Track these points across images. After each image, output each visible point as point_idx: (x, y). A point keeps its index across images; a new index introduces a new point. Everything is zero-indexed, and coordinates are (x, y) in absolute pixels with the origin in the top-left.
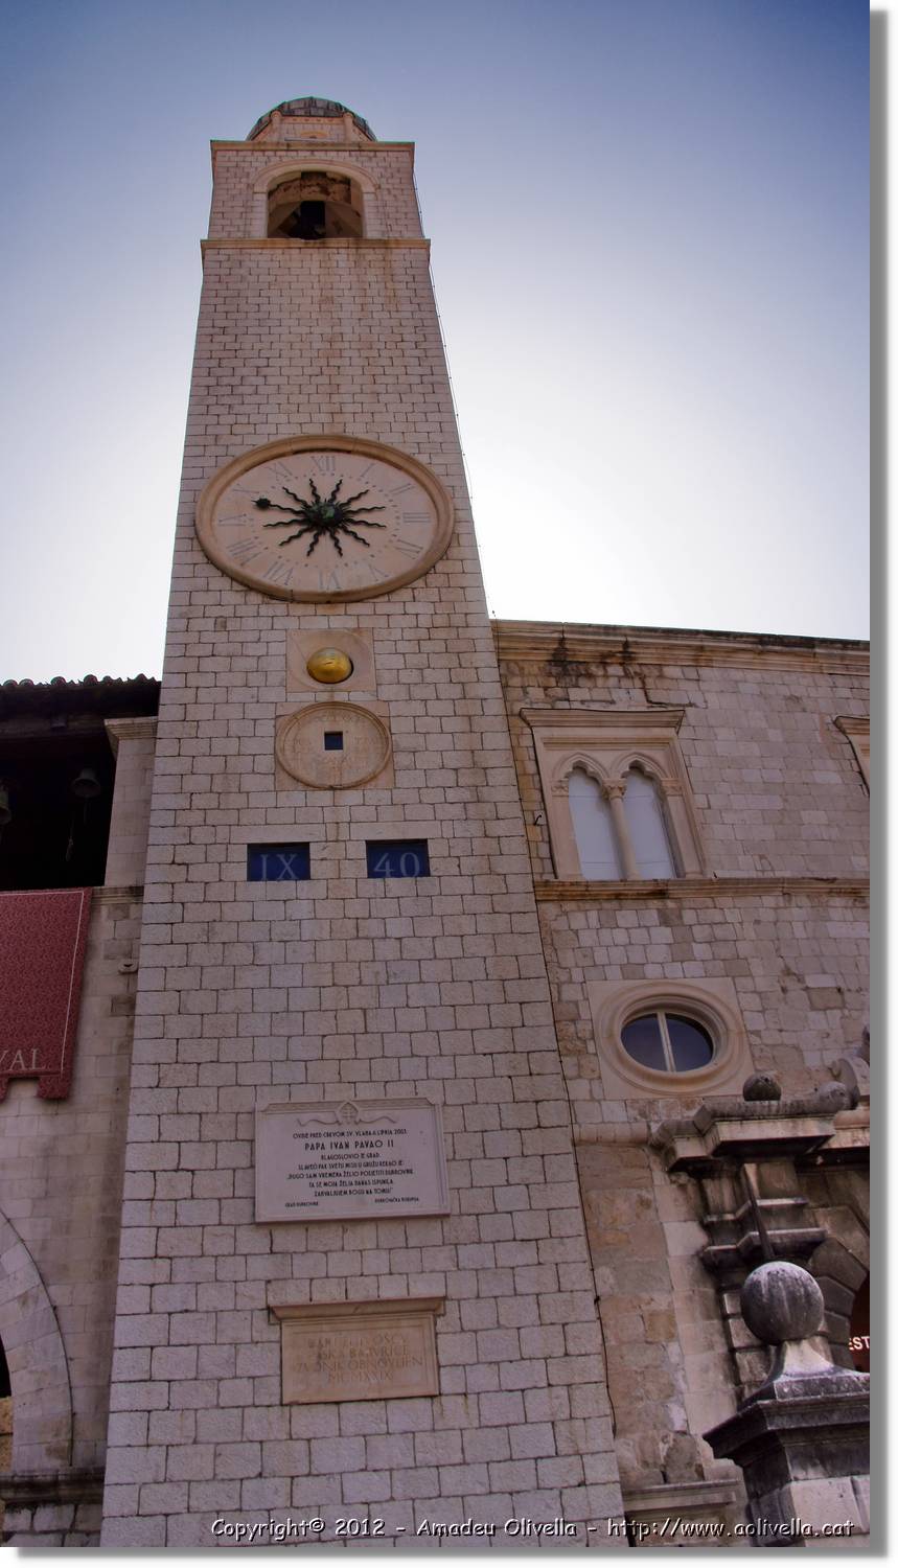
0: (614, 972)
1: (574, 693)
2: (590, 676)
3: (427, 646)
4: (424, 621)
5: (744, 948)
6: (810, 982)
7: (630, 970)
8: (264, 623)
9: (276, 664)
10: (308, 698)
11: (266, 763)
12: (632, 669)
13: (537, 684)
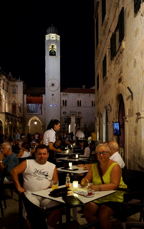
0: (63, 110)
1: (64, 96)
4: (57, 93)
5: (68, 109)
8: (50, 92)
9: (50, 95)
10: (52, 97)
11: (50, 101)
12: (67, 95)
13: (62, 96)
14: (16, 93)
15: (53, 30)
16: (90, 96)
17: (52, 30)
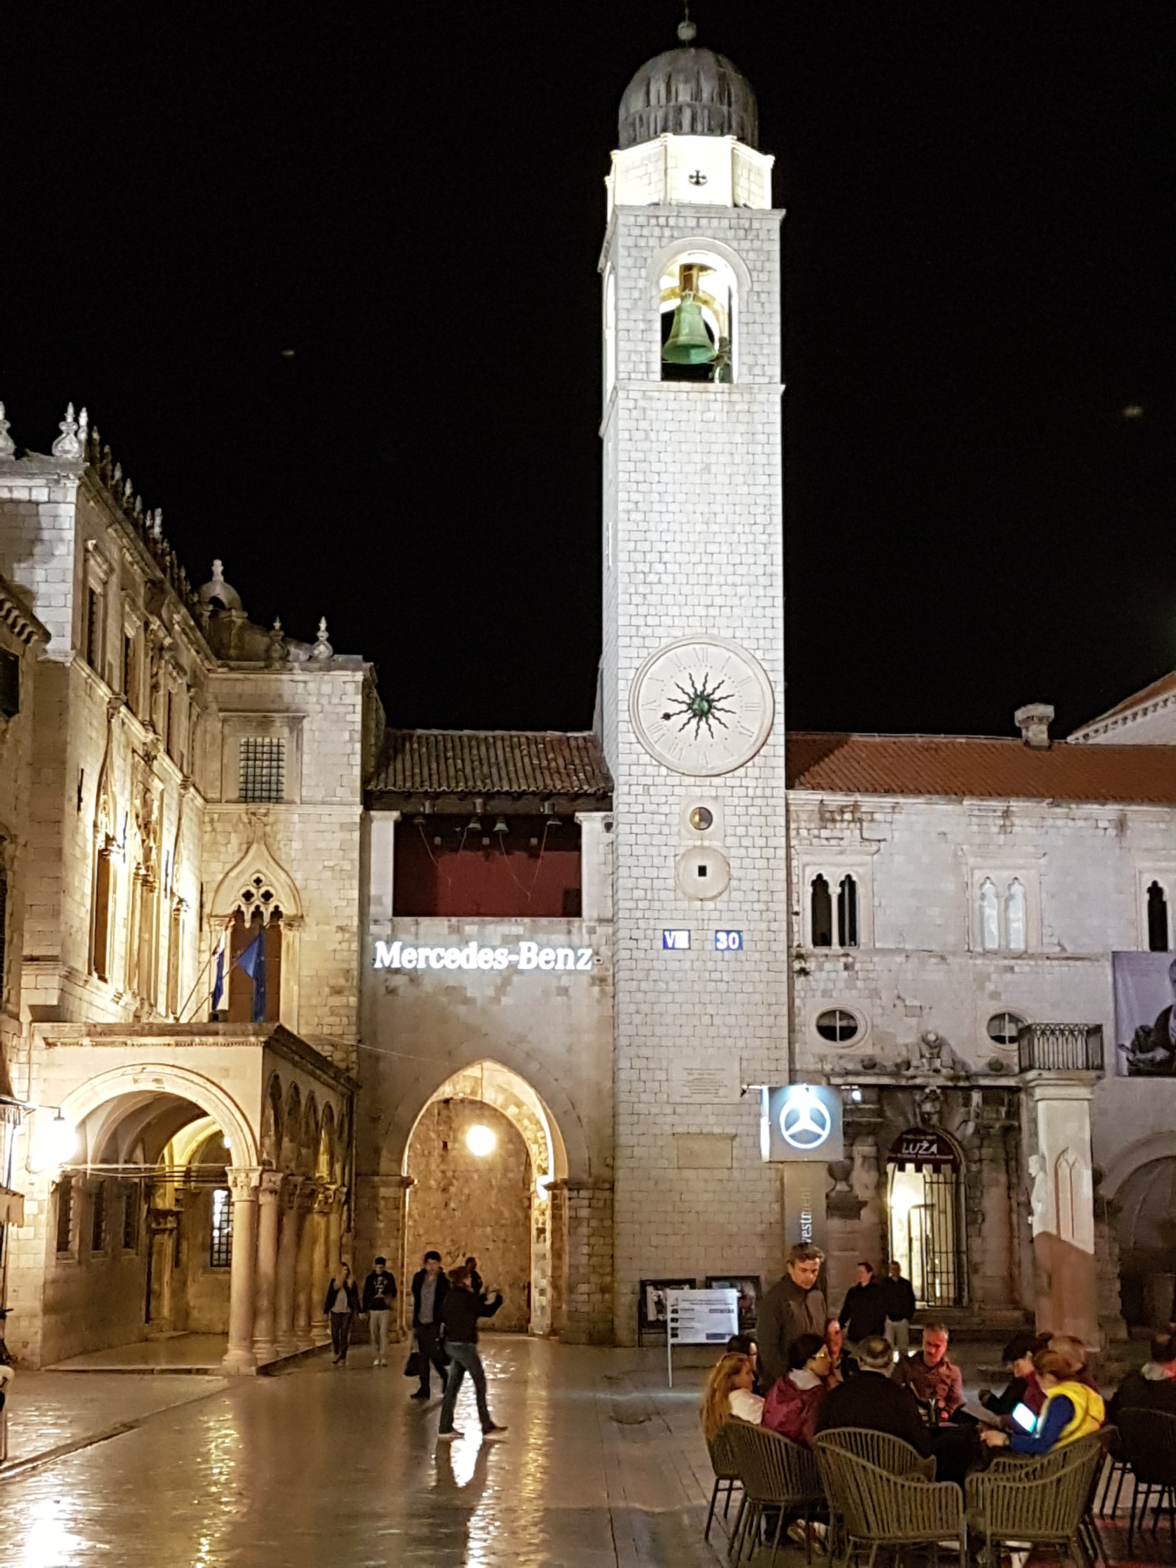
0: (819, 994)
1: (825, 833)
2: (834, 821)
3: (751, 810)
4: (751, 792)
5: (880, 984)
6: (908, 1003)
7: (826, 993)
8: (667, 790)
9: (675, 820)
10: (691, 843)
11: (671, 883)
12: (857, 815)
13: (805, 827)
14: (278, 800)
15: (697, 96)
16: (1121, 825)
17: (684, 95)
